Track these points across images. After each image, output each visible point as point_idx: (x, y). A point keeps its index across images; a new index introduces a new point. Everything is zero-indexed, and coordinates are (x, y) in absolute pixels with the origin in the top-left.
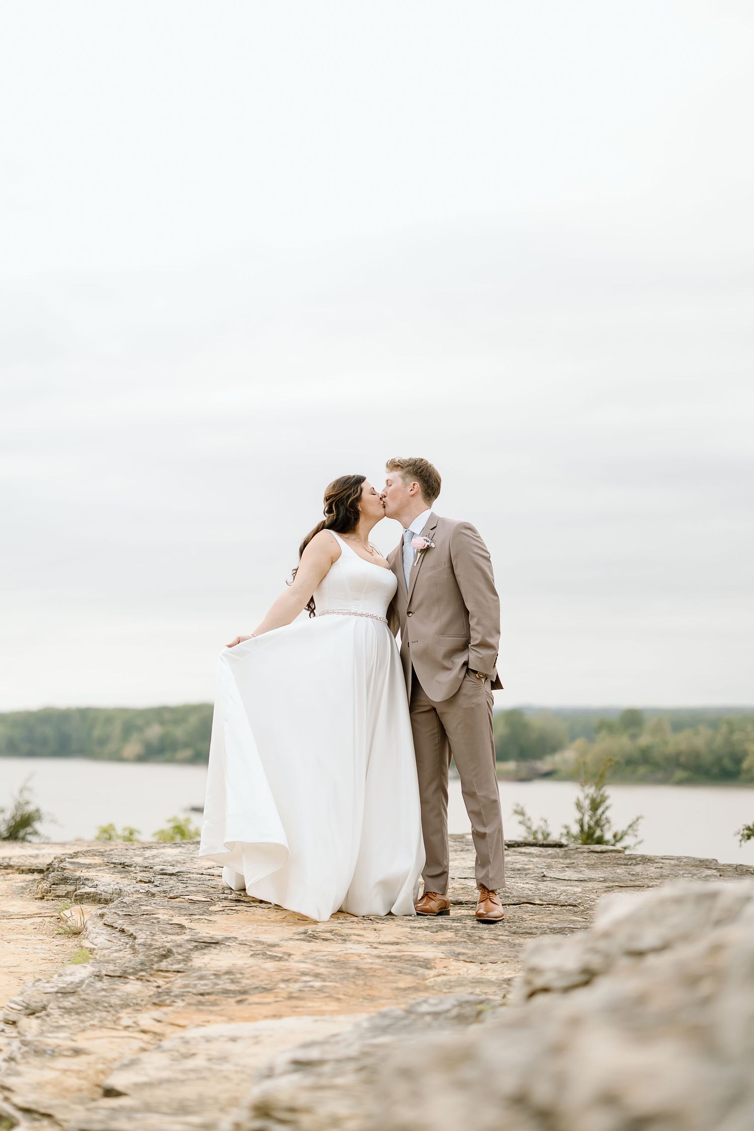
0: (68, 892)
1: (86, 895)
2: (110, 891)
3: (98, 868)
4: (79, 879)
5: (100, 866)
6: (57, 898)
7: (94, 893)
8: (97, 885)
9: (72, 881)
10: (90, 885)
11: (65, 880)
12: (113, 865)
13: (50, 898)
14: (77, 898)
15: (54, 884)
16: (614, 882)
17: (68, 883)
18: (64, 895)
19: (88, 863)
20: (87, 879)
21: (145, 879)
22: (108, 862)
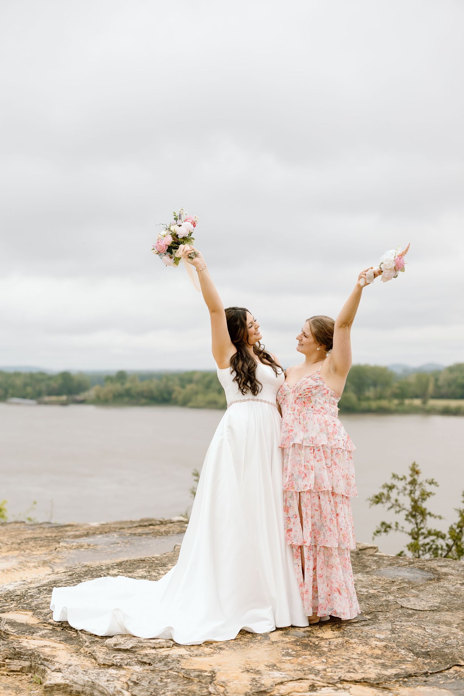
0: (23, 667)
1: (56, 687)
2: (81, 682)
3: (40, 633)
4: (32, 655)
5: (41, 629)
6: (12, 673)
7: (65, 684)
8: (60, 669)
9: (26, 657)
10: (53, 668)
11: (17, 655)
12: (50, 627)
13: (5, 673)
14: (47, 689)
15: (6, 658)
16: (457, 609)
17: (22, 658)
18: (19, 670)
19: (24, 622)
20: (45, 660)
21: (108, 662)
22: (45, 623)
